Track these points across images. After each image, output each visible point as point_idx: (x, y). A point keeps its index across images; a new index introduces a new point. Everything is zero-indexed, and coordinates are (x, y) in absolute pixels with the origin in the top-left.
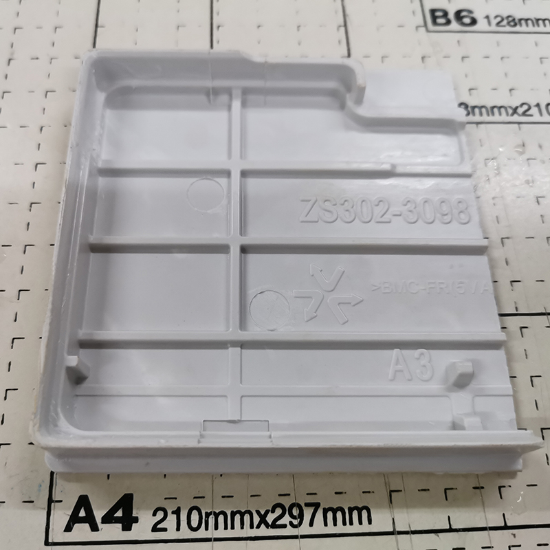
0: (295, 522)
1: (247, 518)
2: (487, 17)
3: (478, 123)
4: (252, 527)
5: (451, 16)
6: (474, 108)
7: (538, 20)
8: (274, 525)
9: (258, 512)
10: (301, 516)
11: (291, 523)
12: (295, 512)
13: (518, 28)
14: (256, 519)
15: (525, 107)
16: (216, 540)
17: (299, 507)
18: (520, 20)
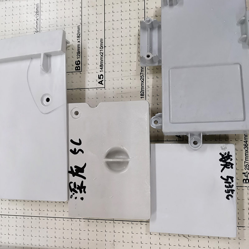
2: (77, 58)
3: (105, 64)
5: (77, 66)
6: (101, 64)
7: (78, 47)
13: (81, 52)
15: (101, 53)
18: (78, 51)
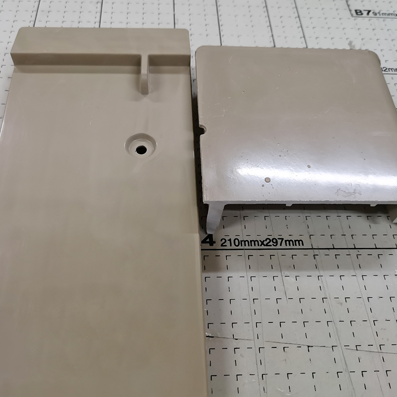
0: (275, 244)
1: (256, 242)
4: (258, 245)
8: (267, 245)
9: (260, 241)
10: (277, 242)
11: (273, 245)
12: (274, 241)
14: (260, 243)
16: (245, 249)
17: (276, 239)
